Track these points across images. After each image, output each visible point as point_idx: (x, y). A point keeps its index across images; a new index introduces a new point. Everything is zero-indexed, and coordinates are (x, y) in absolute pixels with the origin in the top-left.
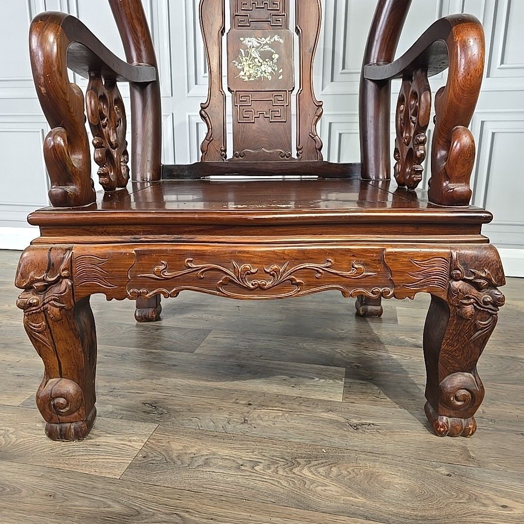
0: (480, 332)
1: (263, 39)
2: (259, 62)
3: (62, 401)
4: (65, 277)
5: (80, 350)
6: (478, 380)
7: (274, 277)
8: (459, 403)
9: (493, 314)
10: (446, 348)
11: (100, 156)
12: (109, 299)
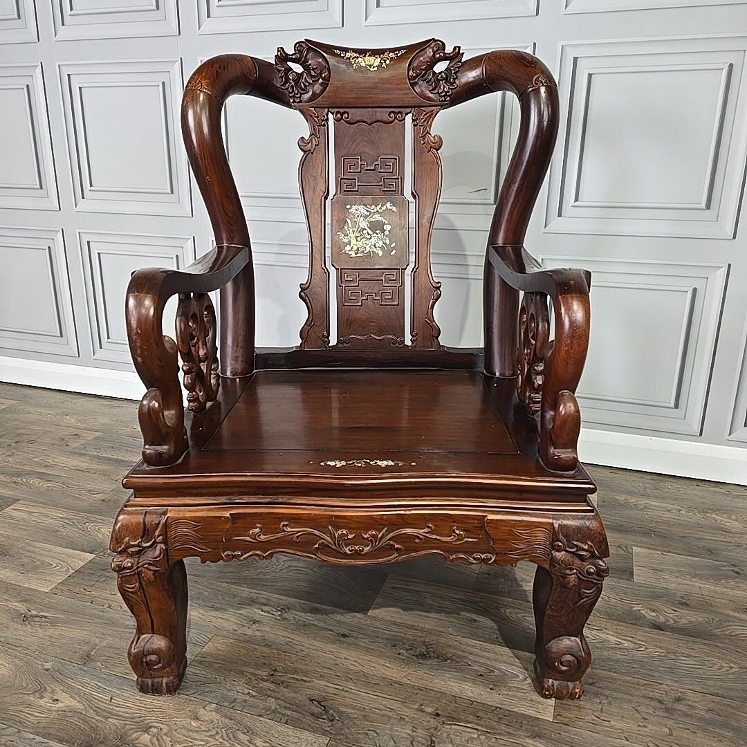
0: (585, 599)
1: (373, 207)
2: (369, 234)
3: (153, 657)
4: (160, 543)
5: (173, 608)
6: (584, 645)
7: (372, 543)
8: (564, 668)
9: (597, 584)
10: (551, 613)
11: (190, 381)
12: (203, 562)
